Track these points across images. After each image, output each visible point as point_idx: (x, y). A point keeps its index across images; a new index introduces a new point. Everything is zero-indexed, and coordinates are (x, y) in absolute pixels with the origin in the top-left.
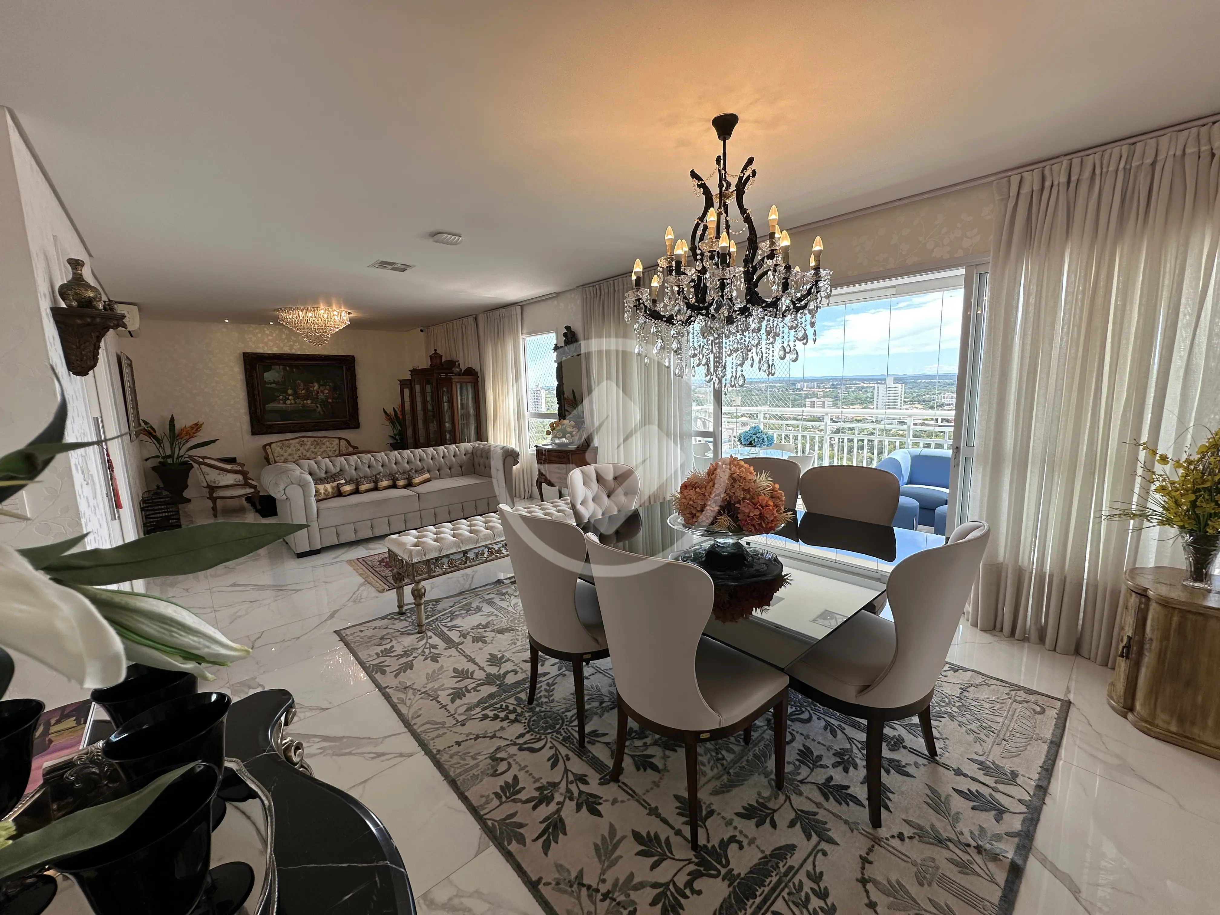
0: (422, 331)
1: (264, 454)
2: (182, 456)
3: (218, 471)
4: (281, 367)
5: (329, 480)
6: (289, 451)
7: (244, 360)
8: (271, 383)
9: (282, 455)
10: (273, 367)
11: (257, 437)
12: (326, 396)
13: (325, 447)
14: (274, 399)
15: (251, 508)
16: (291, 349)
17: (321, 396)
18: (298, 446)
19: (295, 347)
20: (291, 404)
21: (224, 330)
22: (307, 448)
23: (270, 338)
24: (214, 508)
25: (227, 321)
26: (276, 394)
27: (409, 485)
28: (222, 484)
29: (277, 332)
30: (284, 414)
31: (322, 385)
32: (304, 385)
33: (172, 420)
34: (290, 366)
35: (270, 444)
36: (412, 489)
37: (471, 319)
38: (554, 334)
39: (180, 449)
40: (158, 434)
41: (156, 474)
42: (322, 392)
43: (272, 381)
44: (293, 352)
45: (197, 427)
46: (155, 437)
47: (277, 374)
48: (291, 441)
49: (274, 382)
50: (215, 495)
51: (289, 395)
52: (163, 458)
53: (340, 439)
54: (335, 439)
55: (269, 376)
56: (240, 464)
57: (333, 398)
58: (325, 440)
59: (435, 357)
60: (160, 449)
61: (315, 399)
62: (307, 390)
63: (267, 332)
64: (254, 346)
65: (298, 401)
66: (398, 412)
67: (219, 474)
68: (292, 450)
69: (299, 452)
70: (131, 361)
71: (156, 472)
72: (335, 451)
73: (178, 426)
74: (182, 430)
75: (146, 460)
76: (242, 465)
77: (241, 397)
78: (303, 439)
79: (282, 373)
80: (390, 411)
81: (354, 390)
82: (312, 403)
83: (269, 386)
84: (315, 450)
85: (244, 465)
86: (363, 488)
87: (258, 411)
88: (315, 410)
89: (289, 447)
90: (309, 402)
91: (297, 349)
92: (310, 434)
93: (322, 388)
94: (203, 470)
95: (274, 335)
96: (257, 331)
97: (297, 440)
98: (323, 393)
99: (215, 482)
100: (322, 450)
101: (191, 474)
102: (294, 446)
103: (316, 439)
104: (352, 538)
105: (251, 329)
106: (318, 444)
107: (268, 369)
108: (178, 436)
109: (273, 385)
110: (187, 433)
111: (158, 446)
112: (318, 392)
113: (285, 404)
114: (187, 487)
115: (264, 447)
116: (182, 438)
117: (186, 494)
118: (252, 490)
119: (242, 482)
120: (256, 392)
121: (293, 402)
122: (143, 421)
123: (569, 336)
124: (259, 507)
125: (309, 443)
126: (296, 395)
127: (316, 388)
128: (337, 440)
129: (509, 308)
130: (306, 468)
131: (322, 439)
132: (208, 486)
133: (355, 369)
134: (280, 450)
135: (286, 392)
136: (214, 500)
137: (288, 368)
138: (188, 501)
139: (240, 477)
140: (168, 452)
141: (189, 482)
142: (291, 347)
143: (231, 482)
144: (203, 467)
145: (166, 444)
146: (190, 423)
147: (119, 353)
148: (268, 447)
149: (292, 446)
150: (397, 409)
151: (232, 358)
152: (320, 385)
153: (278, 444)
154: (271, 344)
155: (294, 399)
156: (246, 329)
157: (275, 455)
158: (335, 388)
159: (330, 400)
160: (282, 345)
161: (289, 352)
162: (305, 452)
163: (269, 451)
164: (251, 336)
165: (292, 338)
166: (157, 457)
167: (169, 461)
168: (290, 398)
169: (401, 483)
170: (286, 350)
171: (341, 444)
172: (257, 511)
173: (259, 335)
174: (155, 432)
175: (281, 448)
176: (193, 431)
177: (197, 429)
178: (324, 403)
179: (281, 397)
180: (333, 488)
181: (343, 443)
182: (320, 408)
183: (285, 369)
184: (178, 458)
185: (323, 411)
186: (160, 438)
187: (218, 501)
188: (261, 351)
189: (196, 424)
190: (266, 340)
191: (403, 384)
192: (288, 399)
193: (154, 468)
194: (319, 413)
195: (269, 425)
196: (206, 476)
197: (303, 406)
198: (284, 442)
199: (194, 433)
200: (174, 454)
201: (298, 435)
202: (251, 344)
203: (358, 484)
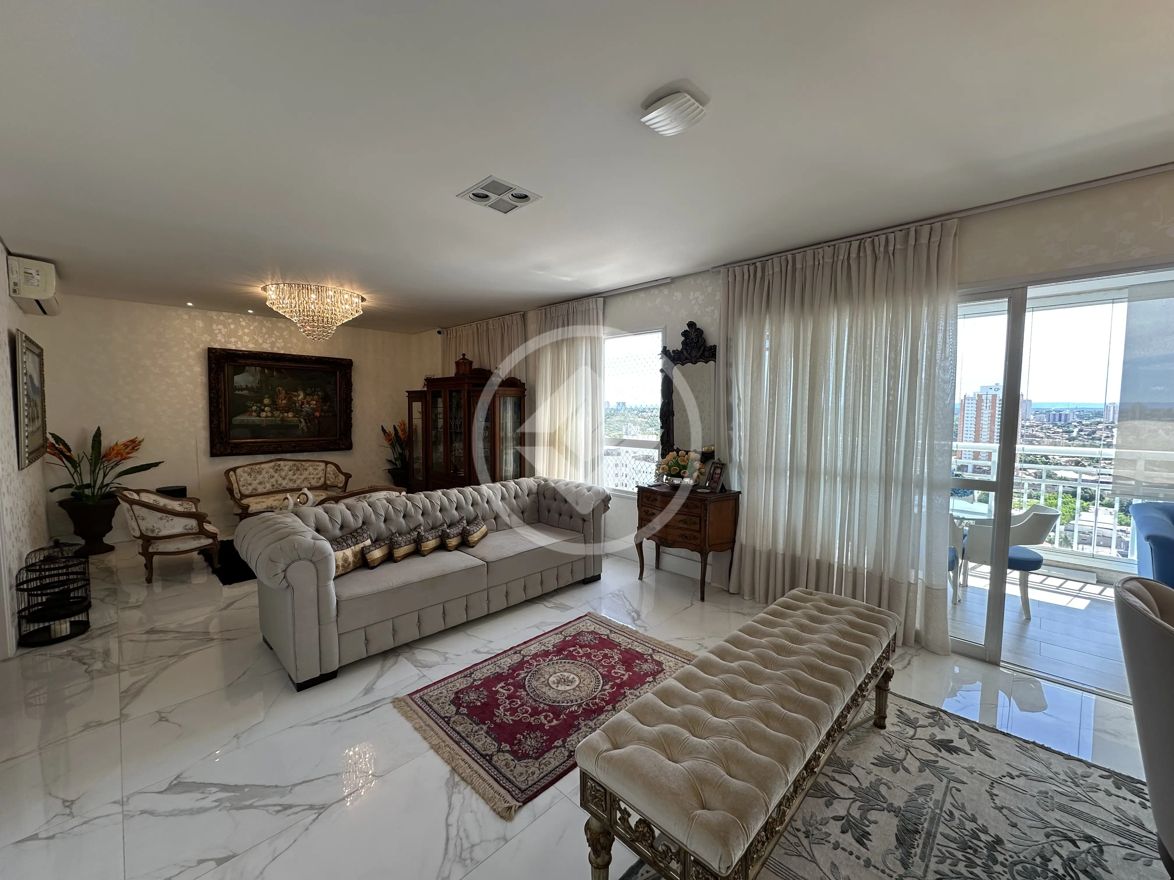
0: (439, 332)
1: (227, 483)
2: (107, 485)
3: (160, 515)
4: (258, 368)
5: (350, 542)
6: (260, 478)
7: (209, 358)
8: (242, 390)
9: (250, 484)
10: (247, 368)
11: (217, 459)
12: (313, 408)
13: (307, 472)
14: (245, 410)
15: (205, 564)
16: (272, 347)
17: (306, 408)
18: (272, 471)
19: (278, 345)
20: (267, 417)
21: (186, 317)
22: (283, 474)
23: (246, 331)
24: (149, 566)
25: (190, 304)
26: (249, 404)
27: (465, 544)
28: (164, 533)
29: (256, 324)
30: (255, 430)
31: (309, 395)
32: (286, 393)
33: (98, 436)
34: (270, 368)
35: (234, 469)
36: (470, 550)
37: (517, 317)
38: (660, 335)
39: (105, 476)
40: (74, 453)
41: (64, 511)
42: (308, 403)
43: (244, 386)
44: (275, 350)
45: (134, 445)
46: (70, 459)
47: (251, 379)
48: (263, 466)
49: (247, 388)
50: (151, 550)
51: (266, 406)
52: (78, 488)
53: (327, 463)
54: (320, 464)
55: (240, 380)
56: (191, 500)
57: (322, 411)
58: (307, 464)
59: (463, 363)
60: (75, 476)
61: (298, 412)
62: (290, 399)
63: (243, 324)
64: (223, 340)
65: (276, 413)
66: (399, 431)
67: (161, 519)
68: (264, 478)
69: (273, 480)
70: (42, 350)
71: (64, 508)
72: (320, 478)
73: (106, 443)
74: (112, 449)
75: (52, 490)
76: (196, 501)
77: (200, 406)
78: (279, 463)
79: (258, 377)
80: (390, 429)
81: (347, 401)
82: (294, 417)
83: (240, 392)
84: (295, 477)
85: (199, 500)
86: (399, 552)
87: (223, 425)
88: (297, 426)
89: (260, 473)
90: (290, 415)
91: (279, 347)
92: (288, 456)
93: (308, 398)
94: (137, 513)
95: (252, 328)
96: (230, 321)
97: (272, 464)
98: (310, 405)
99: (153, 531)
100: (303, 477)
101: (117, 511)
102: (267, 472)
103: (297, 463)
104: (390, 644)
105: (222, 318)
106: (298, 470)
107: (239, 370)
108: (104, 456)
109: (245, 392)
110: (117, 454)
111: (72, 470)
112: (303, 403)
113: (259, 416)
114: (110, 528)
115: (227, 472)
116: (109, 460)
117: (108, 539)
118: (210, 541)
119: (196, 530)
120: (222, 400)
121: (269, 414)
122: (53, 435)
123: (693, 335)
124: (218, 566)
125: (286, 468)
126: (274, 406)
127: (300, 398)
128: (323, 465)
129: (585, 301)
130: (312, 521)
131: (303, 463)
132: (142, 536)
133: (351, 376)
134: (248, 477)
135: (261, 402)
136: (149, 556)
137: (266, 371)
138: (110, 548)
139: (193, 523)
140: (87, 480)
141: (115, 521)
142: (273, 344)
143: (178, 530)
144: (136, 507)
145: (85, 467)
146: (124, 439)
147: (14, 331)
148: (231, 473)
149: (264, 472)
150: (397, 428)
151: (192, 353)
152: (306, 395)
153: (246, 469)
154: (246, 338)
155: (271, 412)
156: (215, 318)
157: (241, 483)
158: (325, 399)
159: (317, 414)
160: (260, 341)
161: (269, 350)
162: (280, 480)
163: (233, 479)
164: (220, 327)
165: (275, 332)
166: (69, 486)
167: (88, 492)
168: (266, 409)
169: (453, 542)
170: (267, 348)
171: (328, 469)
172: (215, 572)
173: (232, 326)
174: (69, 450)
175: (250, 474)
176: (127, 450)
177: (133, 448)
178: (309, 418)
179: (254, 408)
180: (355, 555)
181: (331, 468)
182: (303, 424)
183: (262, 372)
184: (100, 488)
185: (308, 427)
186: (76, 459)
187: (156, 558)
188: (233, 348)
189: (133, 441)
190: (240, 333)
191: (413, 396)
192: (263, 411)
193: (62, 504)
194: (302, 429)
195: (236, 444)
196: (140, 521)
197: (283, 420)
198: (254, 467)
199: (128, 453)
200: (95, 482)
201: (273, 457)
202: (220, 337)
203: (392, 546)
